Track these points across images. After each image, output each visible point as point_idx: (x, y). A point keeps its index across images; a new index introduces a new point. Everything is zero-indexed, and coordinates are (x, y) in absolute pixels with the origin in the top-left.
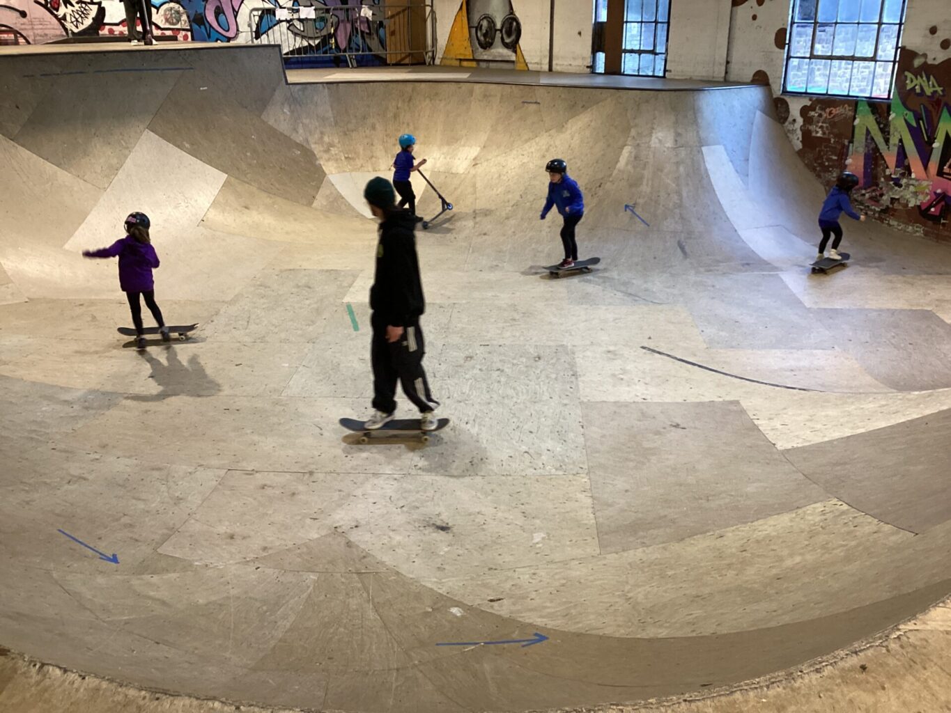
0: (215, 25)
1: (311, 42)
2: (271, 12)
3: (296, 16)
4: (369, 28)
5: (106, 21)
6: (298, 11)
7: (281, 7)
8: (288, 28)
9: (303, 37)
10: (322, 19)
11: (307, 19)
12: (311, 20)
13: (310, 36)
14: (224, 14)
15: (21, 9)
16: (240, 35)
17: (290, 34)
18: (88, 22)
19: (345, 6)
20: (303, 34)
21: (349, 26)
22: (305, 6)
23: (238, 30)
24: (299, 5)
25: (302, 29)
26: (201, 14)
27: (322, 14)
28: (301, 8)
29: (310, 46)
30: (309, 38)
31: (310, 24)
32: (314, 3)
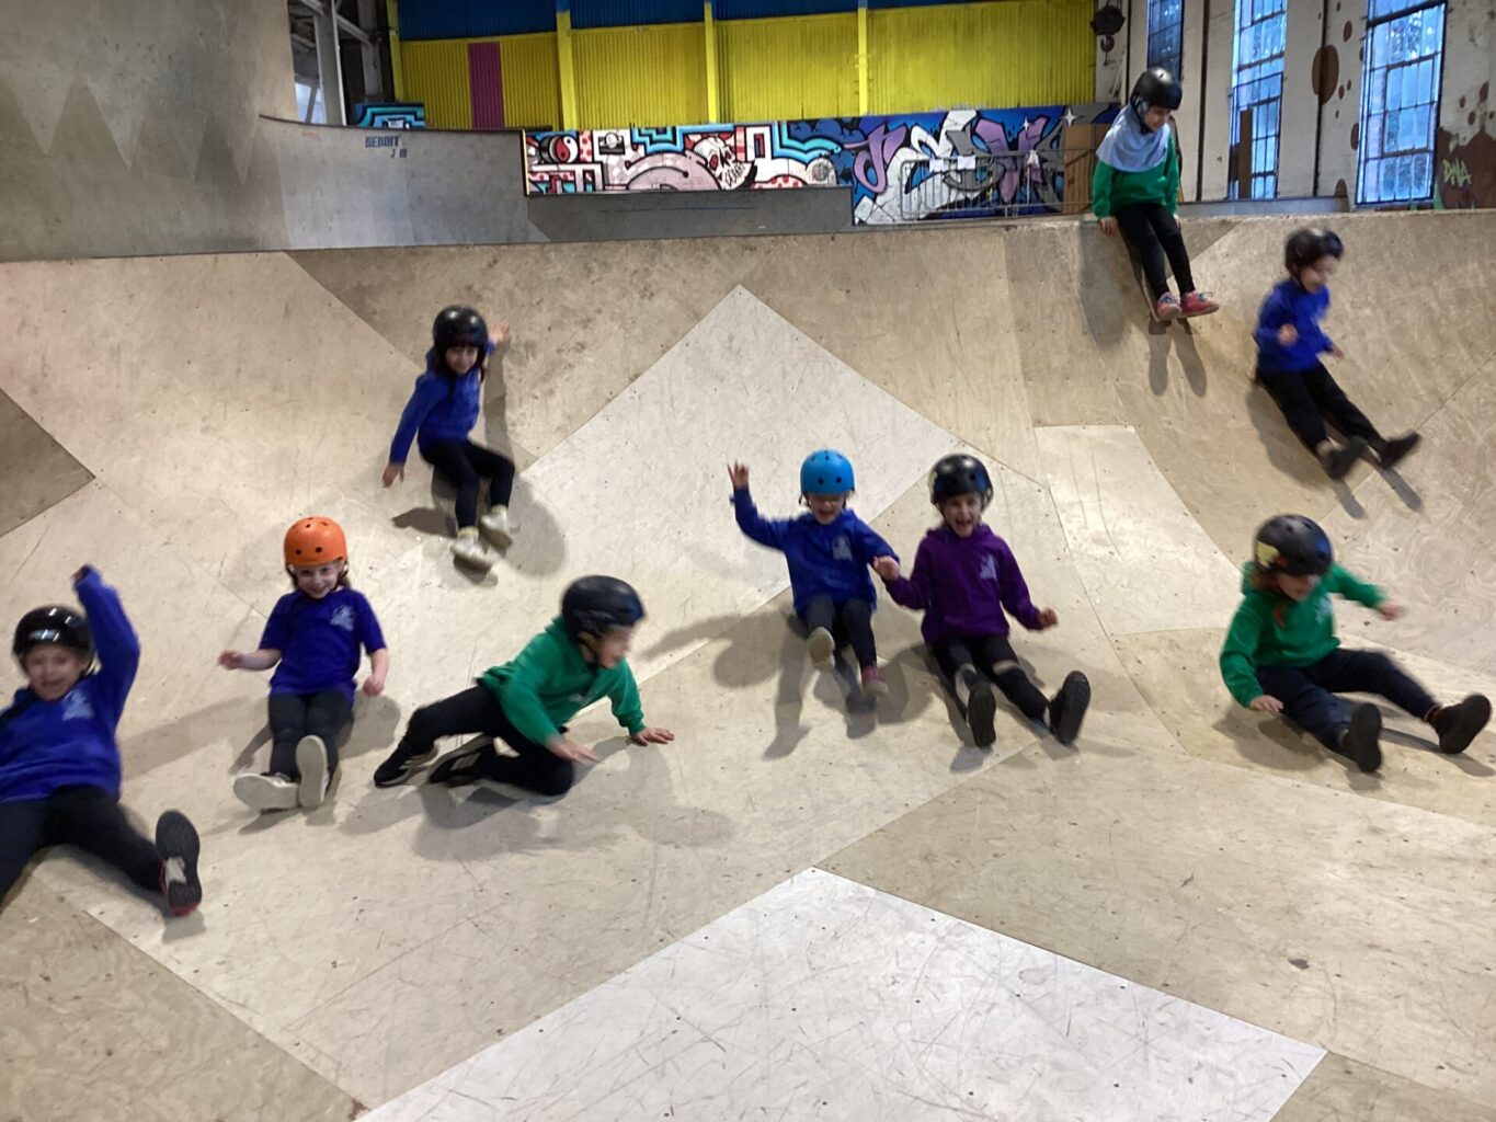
0: (863, 179)
1: (969, 195)
2: (925, 164)
3: (953, 167)
4: (1043, 177)
5: (757, 179)
6: (956, 161)
7: (936, 158)
8: (944, 181)
9: (959, 190)
10: (983, 169)
11: (965, 170)
12: (970, 170)
13: (968, 187)
14: (873, 167)
15: (684, 169)
16: (889, 189)
17: (945, 188)
18: (741, 180)
19: (1013, 153)
20: (960, 187)
21: (1016, 176)
22: (965, 155)
23: (887, 184)
24: (958, 154)
25: (959, 181)
26: (849, 169)
27: (984, 164)
28: (960, 158)
29: (967, 199)
30: (967, 190)
31: (970, 175)
32: (976, 151)
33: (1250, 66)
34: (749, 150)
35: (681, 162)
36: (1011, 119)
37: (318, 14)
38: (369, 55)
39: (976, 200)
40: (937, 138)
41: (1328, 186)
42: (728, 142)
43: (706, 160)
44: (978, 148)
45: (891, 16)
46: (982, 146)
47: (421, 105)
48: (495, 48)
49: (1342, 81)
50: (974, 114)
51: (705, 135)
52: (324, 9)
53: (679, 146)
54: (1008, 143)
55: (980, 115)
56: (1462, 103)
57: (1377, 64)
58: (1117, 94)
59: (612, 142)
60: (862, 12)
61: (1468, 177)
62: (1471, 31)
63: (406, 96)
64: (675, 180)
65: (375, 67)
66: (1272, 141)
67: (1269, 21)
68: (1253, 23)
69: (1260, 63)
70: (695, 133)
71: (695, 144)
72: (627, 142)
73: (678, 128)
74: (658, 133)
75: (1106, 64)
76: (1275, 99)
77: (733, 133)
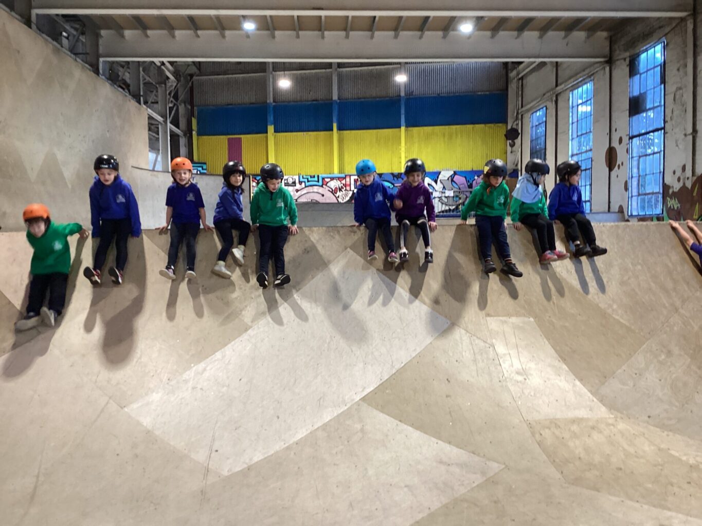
3: (443, 195)
6: (445, 193)
7: (436, 191)
8: (439, 201)
9: (446, 205)
10: (457, 196)
11: (449, 197)
15: (322, 193)
17: (440, 204)
18: (348, 198)
19: (470, 190)
20: (447, 203)
22: (449, 190)
24: (445, 189)
25: (446, 201)
27: (457, 194)
28: (446, 191)
29: (450, 210)
30: (450, 205)
31: (451, 199)
32: (453, 188)
33: (577, 154)
34: (352, 185)
35: (321, 190)
36: (469, 175)
37: (161, 124)
38: (183, 141)
39: (453, 210)
40: (436, 182)
41: (614, 207)
42: (342, 182)
43: (332, 190)
44: (454, 187)
45: (415, 130)
46: (457, 187)
47: (205, 163)
48: (240, 139)
49: (619, 162)
50: (453, 173)
51: (332, 179)
52: (164, 121)
53: (320, 183)
54: (468, 186)
55: (455, 173)
56: (674, 173)
57: (634, 155)
58: (517, 165)
59: (290, 181)
60: (403, 128)
61: (679, 205)
62: (676, 142)
63: (199, 159)
64: (318, 198)
65: (185, 146)
66: (588, 187)
67: (584, 136)
68: (577, 136)
69: (581, 153)
70: (328, 178)
71: (328, 183)
72: (297, 181)
73: (320, 176)
74: (311, 177)
75: (511, 152)
76: (589, 169)
77: (345, 178)
